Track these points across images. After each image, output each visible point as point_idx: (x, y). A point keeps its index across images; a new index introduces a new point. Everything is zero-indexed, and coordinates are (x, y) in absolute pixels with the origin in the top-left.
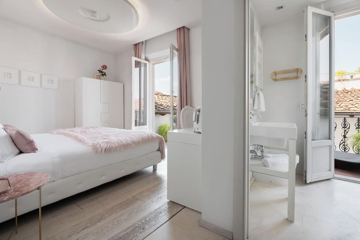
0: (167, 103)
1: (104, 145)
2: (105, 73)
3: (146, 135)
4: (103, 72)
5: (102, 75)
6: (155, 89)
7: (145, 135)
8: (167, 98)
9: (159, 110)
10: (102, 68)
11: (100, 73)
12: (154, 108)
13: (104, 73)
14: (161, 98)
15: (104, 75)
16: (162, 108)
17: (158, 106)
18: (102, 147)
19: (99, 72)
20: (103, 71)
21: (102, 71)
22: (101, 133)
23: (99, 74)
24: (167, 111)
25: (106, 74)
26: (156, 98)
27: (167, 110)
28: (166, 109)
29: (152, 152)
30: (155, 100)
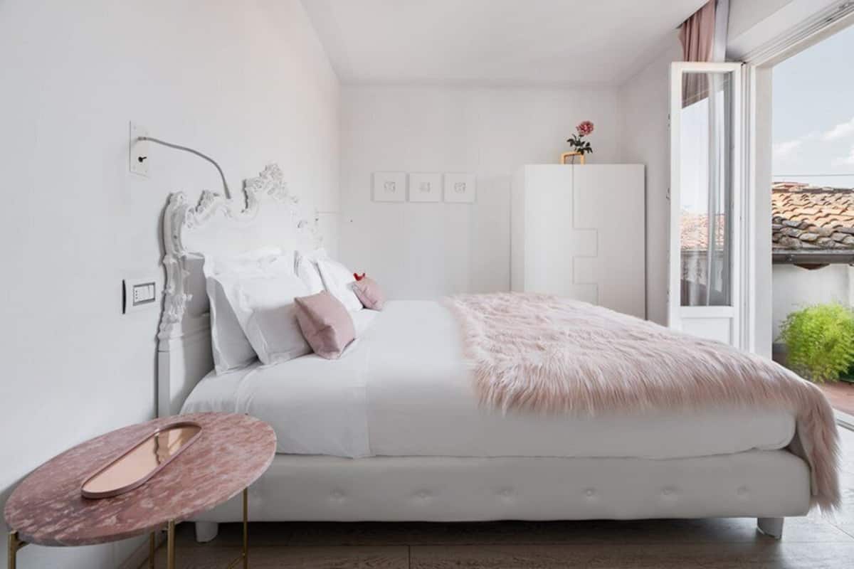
0: (831, 217)
1: (516, 378)
2: (588, 144)
3: (719, 367)
4: (583, 143)
5: (579, 150)
6: (773, 173)
7: (712, 362)
8: (832, 200)
9: (793, 249)
10: (580, 131)
11: (574, 146)
12: (770, 238)
13: (584, 146)
14: (803, 202)
15: (586, 152)
16: (804, 236)
17: (788, 231)
18: (505, 387)
19: (571, 145)
20: (582, 141)
21: (579, 141)
22: (542, 321)
23: (572, 150)
24: (834, 252)
25: (591, 146)
26: (779, 204)
27: (832, 248)
28: (831, 244)
29: (754, 449)
30: (775, 211)
